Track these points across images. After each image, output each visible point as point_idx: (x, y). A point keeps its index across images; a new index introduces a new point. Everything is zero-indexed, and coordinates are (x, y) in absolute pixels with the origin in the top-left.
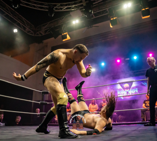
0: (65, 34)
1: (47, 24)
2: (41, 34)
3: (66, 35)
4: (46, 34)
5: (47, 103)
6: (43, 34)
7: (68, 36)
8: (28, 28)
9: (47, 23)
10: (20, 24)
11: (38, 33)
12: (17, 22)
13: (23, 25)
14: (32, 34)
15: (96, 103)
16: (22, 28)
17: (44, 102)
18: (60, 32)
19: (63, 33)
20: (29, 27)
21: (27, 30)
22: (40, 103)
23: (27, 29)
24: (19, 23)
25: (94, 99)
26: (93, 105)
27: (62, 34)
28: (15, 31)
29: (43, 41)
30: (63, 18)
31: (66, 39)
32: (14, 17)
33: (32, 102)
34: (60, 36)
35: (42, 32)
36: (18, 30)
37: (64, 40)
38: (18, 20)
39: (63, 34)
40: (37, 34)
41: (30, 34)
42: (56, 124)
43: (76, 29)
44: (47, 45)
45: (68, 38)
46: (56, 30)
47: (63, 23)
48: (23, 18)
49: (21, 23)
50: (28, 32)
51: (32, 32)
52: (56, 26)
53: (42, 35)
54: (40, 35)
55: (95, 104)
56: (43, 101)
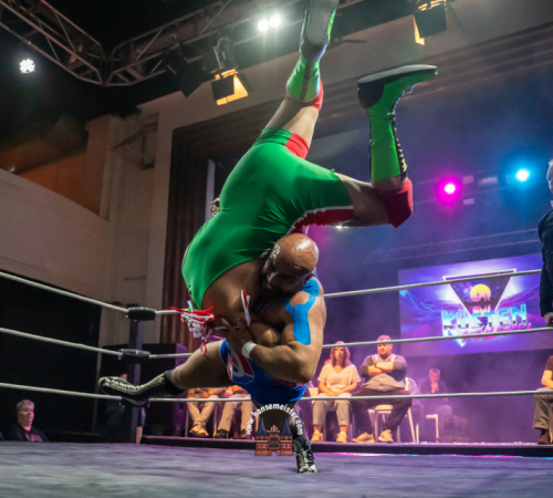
0: (225, 74)
1: (153, 35)
2: (131, 78)
3: (231, 78)
4: (149, 77)
5: (147, 357)
6: (139, 78)
7: (237, 84)
8: (79, 54)
9: (153, 31)
10: (43, 37)
11: (117, 72)
12: (32, 28)
13: (59, 43)
14: (94, 76)
15: (348, 361)
16: (53, 56)
17: (137, 352)
18: (204, 68)
19: (220, 72)
20: (80, 49)
21: (73, 60)
22: (119, 354)
23: (74, 58)
24: (39, 33)
25: (342, 343)
26: (338, 367)
27: (213, 76)
28: (27, 66)
29: (139, 107)
30: (218, 8)
31: (231, 98)
32: (20, 11)
33: (96, 353)
34: (206, 86)
35: (134, 68)
36: (35, 63)
37: (221, 102)
38: (36, 23)
39: (218, 77)
40: (116, 79)
41: (87, 76)
42: (186, 438)
43: (270, 56)
44: (156, 124)
45: (240, 90)
46: (189, 61)
47: (215, 32)
48: (56, 12)
49: (47, 35)
50: (77, 71)
51: (94, 69)
52: (190, 41)
53: (134, 82)
54: (128, 83)
55: (344, 365)
56: (135, 348)
